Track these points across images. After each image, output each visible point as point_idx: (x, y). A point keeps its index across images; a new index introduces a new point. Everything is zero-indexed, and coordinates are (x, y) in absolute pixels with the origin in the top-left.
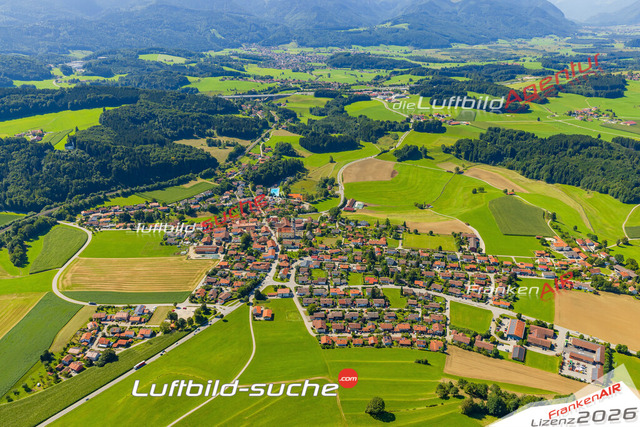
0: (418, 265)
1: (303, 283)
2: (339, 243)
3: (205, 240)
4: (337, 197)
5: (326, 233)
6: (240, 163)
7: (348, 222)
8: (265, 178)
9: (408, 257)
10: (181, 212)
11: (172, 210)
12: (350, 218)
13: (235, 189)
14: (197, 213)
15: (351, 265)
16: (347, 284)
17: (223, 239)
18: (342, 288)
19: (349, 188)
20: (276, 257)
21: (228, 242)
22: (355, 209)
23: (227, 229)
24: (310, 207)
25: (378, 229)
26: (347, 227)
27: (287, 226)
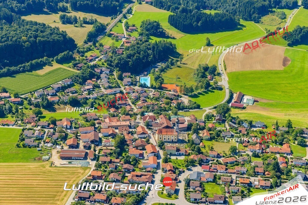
1: (196, 201)
2: (234, 151)
3: (70, 142)
4: (221, 89)
5: (216, 136)
6: (101, 45)
7: (240, 123)
8: (132, 65)
10: (37, 106)
11: (26, 102)
12: (242, 117)
13: (99, 78)
14: (56, 106)
15: (252, 179)
17: (92, 142)
19: (235, 78)
20: (158, 167)
21: (98, 145)
22: (245, 105)
23: (95, 128)
24: (190, 101)
25: (278, 132)
26: (240, 129)
27: (167, 127)
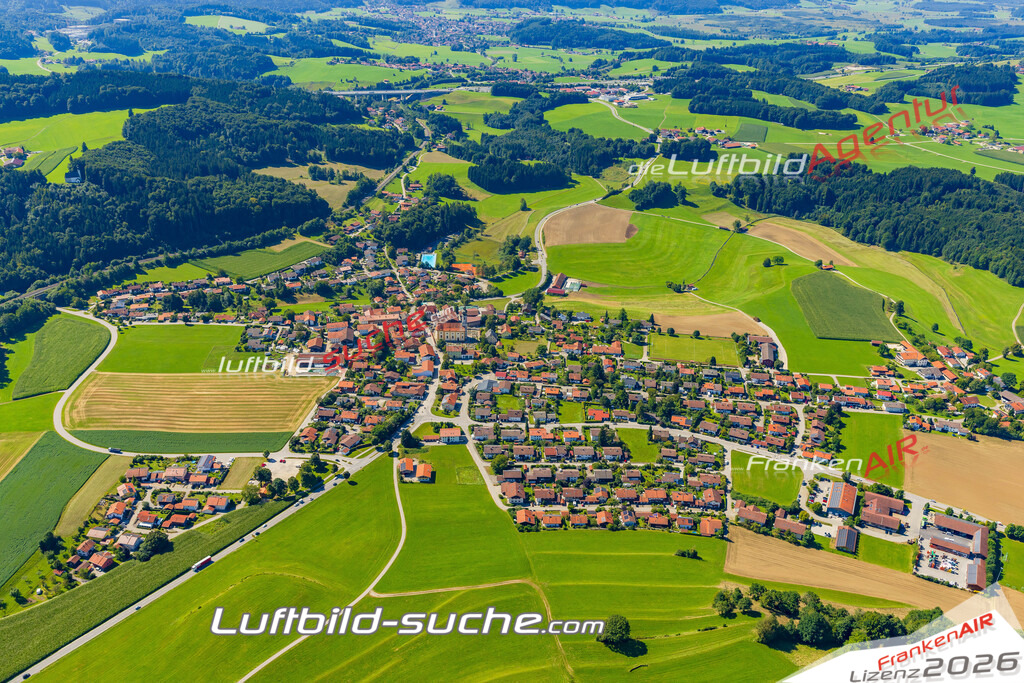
0: (676, 389)
1: (483, 419)
2: (543, 351)
3: (312, 342)
4: (535, 270)
5: (518, 333)
6: (368, 210)
7: (556, 314)
8: (412, 237)
9: (660, 375)
10: (270, 294)
11: (253, 290)
12: (560, 307)
13: (361, 255)
14: (297, 296)
15: (564, 389)
16: (557, 420)
17: (344, 342)
18: (549, 427)
19: (555, 254)
20: (435, 374)
21: (352, 347)
22: (566, 292)
23: (350, 324)
24: (489, 286)
25: (607, 326)
26: (554, 322)
27: (453, 321)
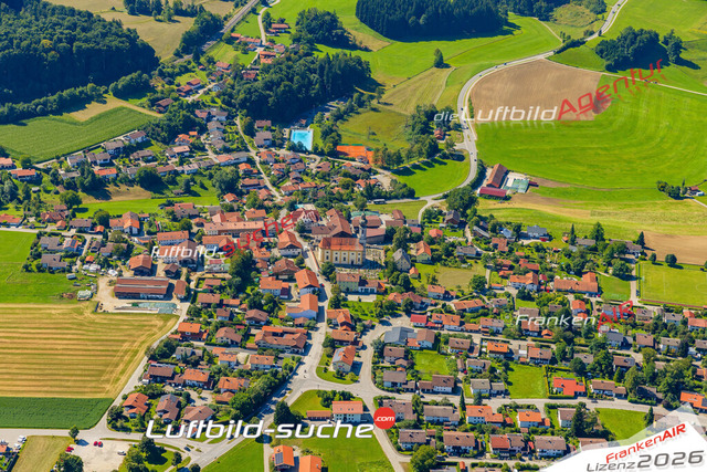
0: (684, 350)
1: (395, 388)
2: (480, 286)
3: (136, 261)
5: (443, 255)
6: (211, 61)
7: (496, 229)
8: (276, 104)
9: (658, 327)
10: (71, 185)
11: (46, 178)
12: (500, 217)
13: (203, 130)
14: (111, 188)
15: (514, 344)
16: (506, 393)
17: (184, 263)
18: (495, 404)
19: (490, 135)
20: (319, 316)
21: (195, 270)
22: (508, 193)
23: (191, 234)
24: (394, 182)
25: (575, 249)
26: (495, 241)
27: (343, 234)
